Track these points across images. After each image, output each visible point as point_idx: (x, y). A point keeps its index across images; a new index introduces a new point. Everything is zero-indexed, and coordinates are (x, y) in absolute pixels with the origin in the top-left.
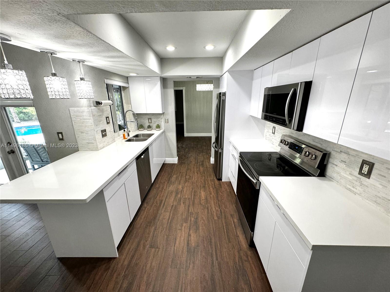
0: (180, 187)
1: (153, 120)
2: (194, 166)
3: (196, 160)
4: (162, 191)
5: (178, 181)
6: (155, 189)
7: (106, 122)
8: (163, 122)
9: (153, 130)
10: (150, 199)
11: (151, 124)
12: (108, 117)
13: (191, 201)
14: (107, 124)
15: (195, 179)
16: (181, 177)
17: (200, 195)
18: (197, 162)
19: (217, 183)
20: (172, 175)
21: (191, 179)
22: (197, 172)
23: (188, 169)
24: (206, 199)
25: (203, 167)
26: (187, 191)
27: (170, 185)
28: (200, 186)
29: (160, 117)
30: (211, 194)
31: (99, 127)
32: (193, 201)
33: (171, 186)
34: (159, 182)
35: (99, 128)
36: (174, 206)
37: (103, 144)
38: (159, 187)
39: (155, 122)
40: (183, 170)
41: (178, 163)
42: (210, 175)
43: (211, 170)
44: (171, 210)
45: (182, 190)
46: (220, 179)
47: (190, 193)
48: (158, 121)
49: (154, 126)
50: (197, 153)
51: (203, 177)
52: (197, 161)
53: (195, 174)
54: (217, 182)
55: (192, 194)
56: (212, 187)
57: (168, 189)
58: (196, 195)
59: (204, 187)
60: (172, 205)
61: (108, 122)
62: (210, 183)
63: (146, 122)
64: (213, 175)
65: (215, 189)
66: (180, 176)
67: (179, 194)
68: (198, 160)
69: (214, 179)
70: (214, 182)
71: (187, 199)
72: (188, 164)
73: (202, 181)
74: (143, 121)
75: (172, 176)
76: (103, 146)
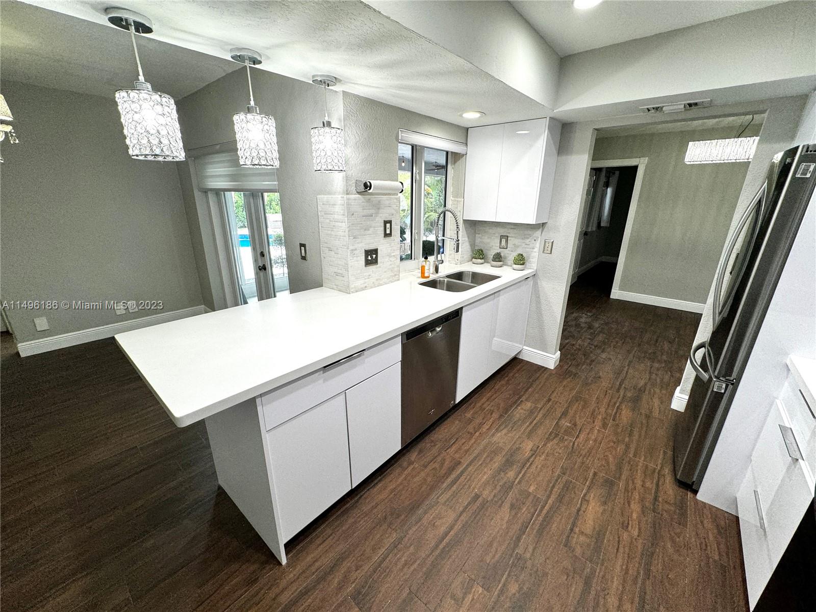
0: (528, 446)
1: (511, 241)
2: (602, 396)
3: (617, 378)
4: (472, 435)
5: (530, 424)
6: (460, 421)
7: (383, 232)
8: (536, 250)
9: (505, 267)
10: (433, 444)
11: (504, 253)
12: (390, 222)
13: (538, 515)
14: (384, 237)
15: (587, 440)
16: (545, 416)
17: (579, 510)
18: (620, 385)
19: (671, 492)
20: (524, 398)
21: (573, 436)
22: (604, 419)
23: (577, 399)
24: (599, 536)
25: (633, 410)
26: (541, 470)
27: (502, 428)
28: (595, 474)
29: (530, 235)
30: (625, 526)
31: (362, 242)
32: (546, 516)
33: (505, 431)
34: (479, 405)
35: (360, 245)
36: (480, 499)
37: (365, 280)
38: (470, 421)
39: (516, 246)
40: (562, 395)
41: (555, 368)
42: (651, 451)
43: (662, 433)
44: (466, 507)
45: (529, 459)
46: (690, 486)
47: (549, 481)
48: (524, 245)
49: (511, 255)
50: (631, 356)
51: (621, 448)
52: (620, 380)
53: (594, 422)
54: (669, 489)
55: (555, 489)
56: (642, 500)
57: (493, 435)
58: (566, 499)
59: (610, 484)
60: (476, 495)
61: (388, 232)
62: (639, 483)
63: (494, 244)
64: (665, 453)
65: (650, 517)
66: (541, 412)
67: (515, 467)
68: (626, 382)
69: (663, 473)
70: (657, 485)
71: (531, 498)
72: (586, 384)
73: (611, 459)
74: (488, 241)
75: (522, 401)
76: (363, 286)
